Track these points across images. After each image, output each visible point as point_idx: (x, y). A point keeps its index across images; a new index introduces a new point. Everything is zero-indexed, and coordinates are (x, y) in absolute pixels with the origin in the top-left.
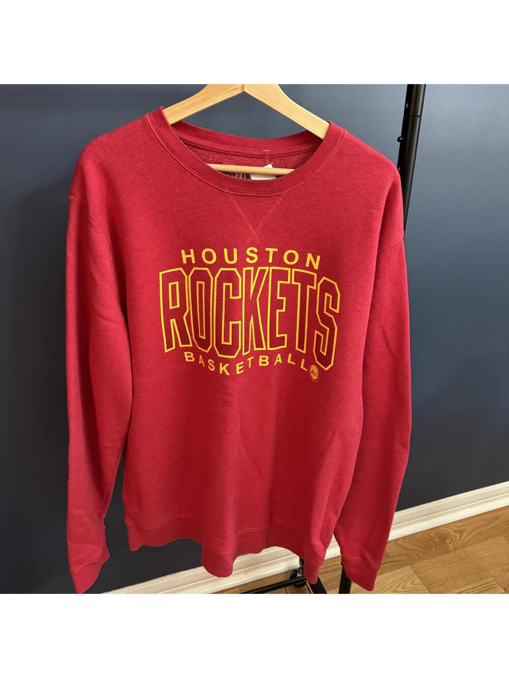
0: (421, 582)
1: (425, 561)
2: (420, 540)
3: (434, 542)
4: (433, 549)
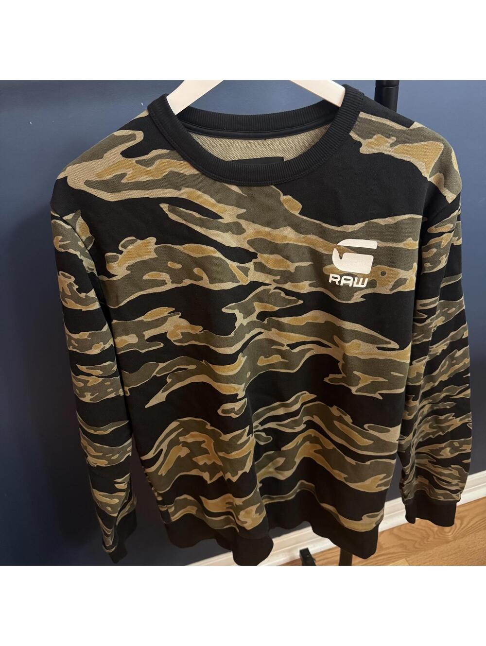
1: (422, 553)
3: (433, 531)
4: (431, 539)
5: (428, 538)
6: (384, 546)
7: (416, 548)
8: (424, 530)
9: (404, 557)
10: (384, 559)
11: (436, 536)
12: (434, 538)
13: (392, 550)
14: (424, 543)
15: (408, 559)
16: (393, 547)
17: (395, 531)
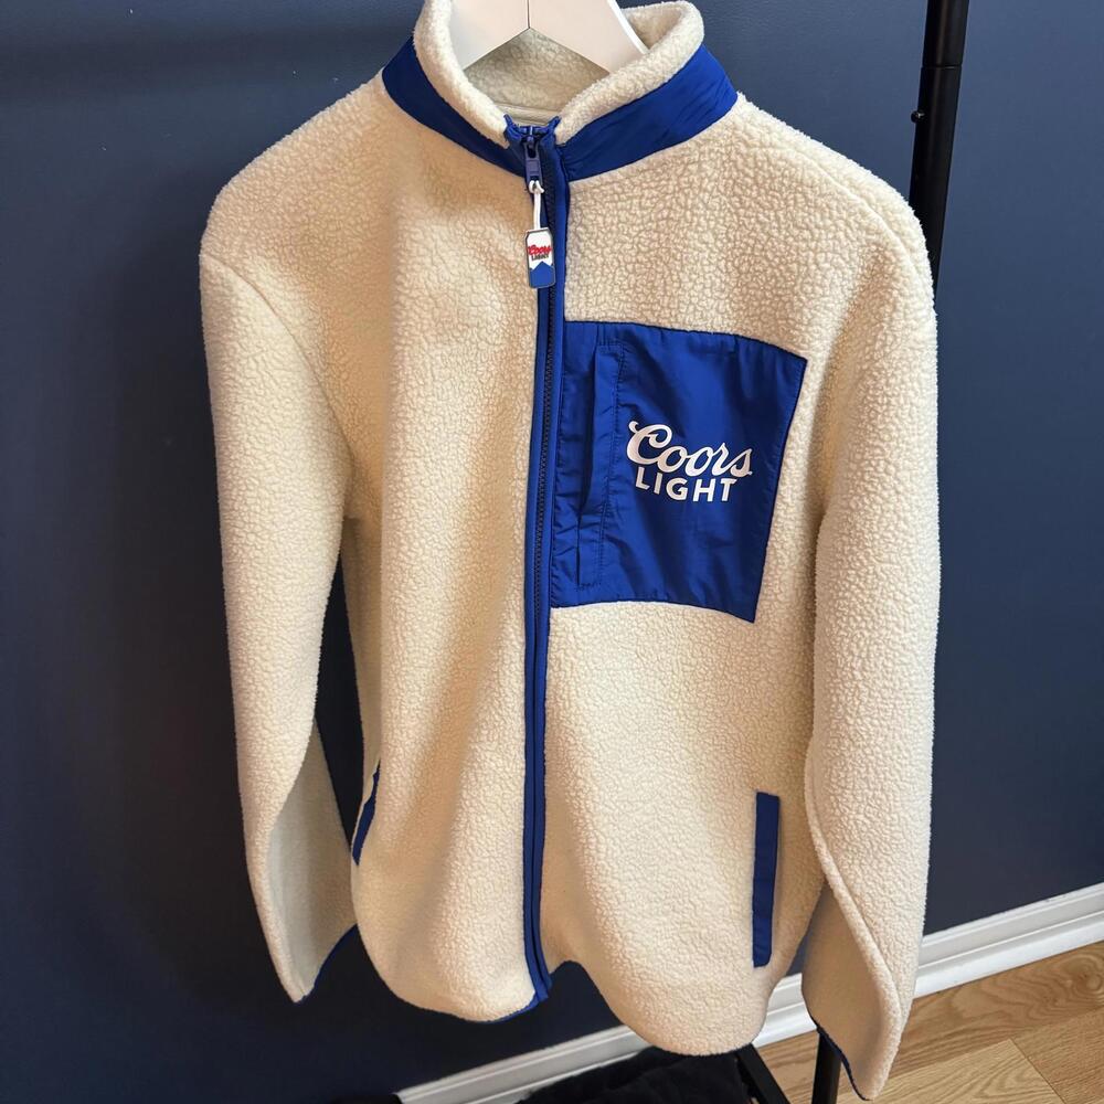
0: (1037, 1075)
1: (1044, 1028)
2: (1030, 981)
3: (1062, 985)
4: (1061, 1002)
5: (1055, 1001)
6: (965, 1015)
7: (1031, 1019)
8: (1046, 985)
9: (1009, 1037)
10: (967, 1039)
11: (1071, 997)
12: (1068, 1000)
13: (983, 1023)
14: (1048, 1010)
15: (1018, 1039)
16: (984, 1016)
17: (985, 987)
